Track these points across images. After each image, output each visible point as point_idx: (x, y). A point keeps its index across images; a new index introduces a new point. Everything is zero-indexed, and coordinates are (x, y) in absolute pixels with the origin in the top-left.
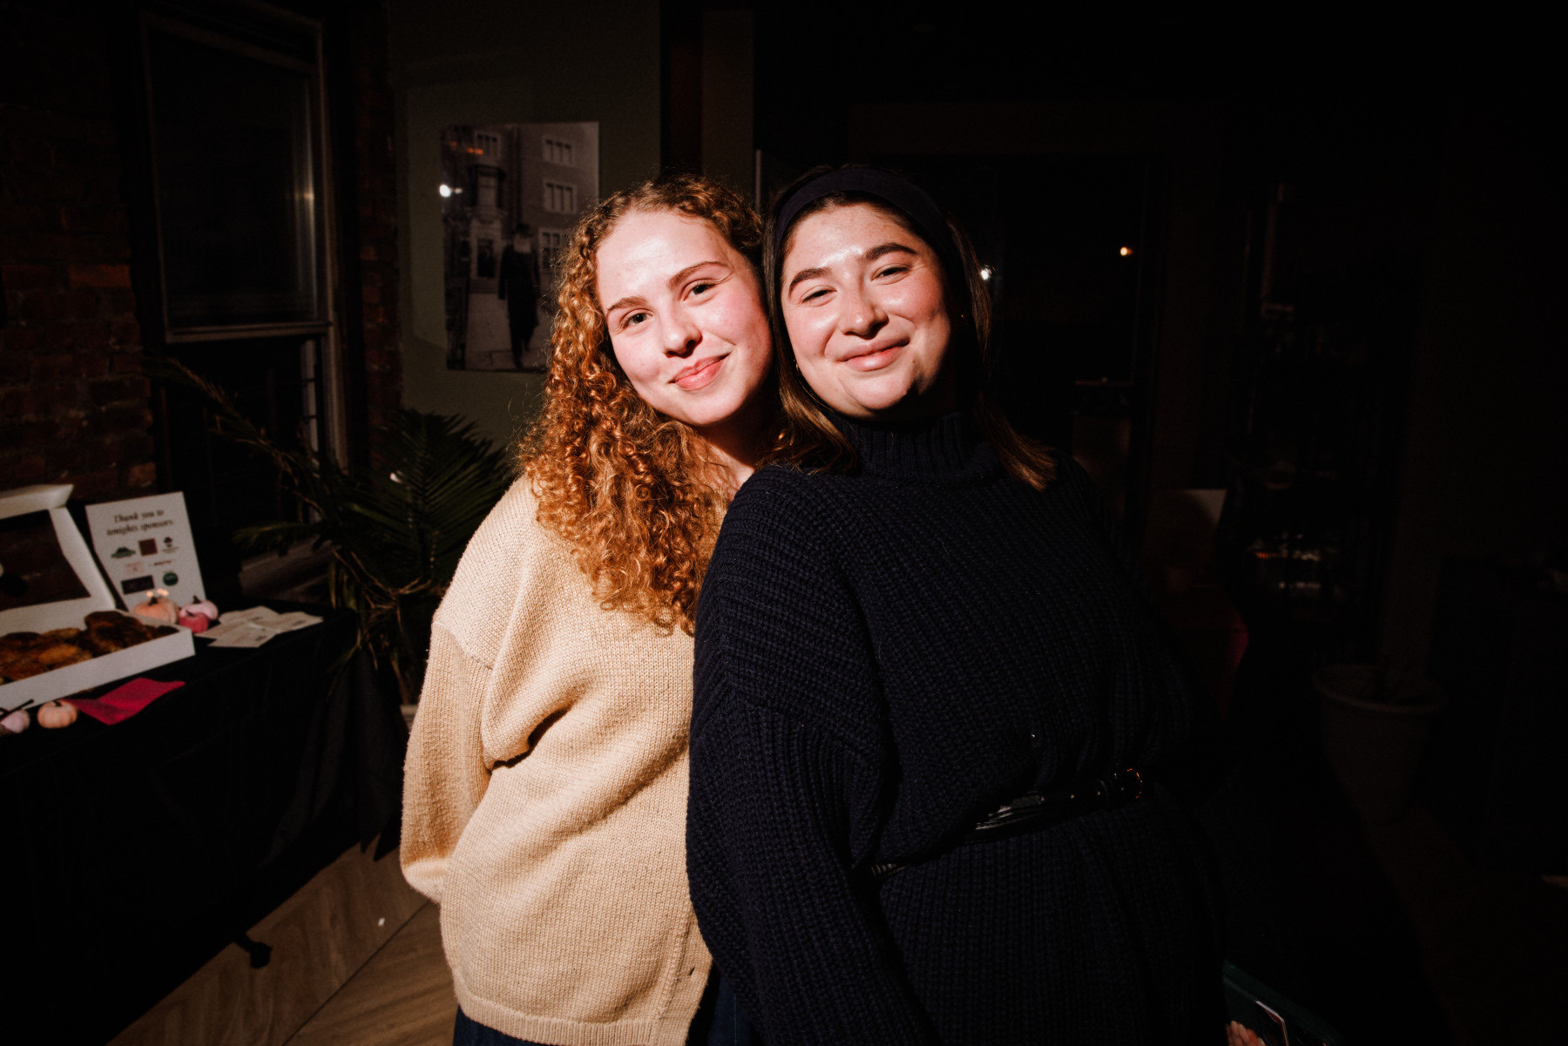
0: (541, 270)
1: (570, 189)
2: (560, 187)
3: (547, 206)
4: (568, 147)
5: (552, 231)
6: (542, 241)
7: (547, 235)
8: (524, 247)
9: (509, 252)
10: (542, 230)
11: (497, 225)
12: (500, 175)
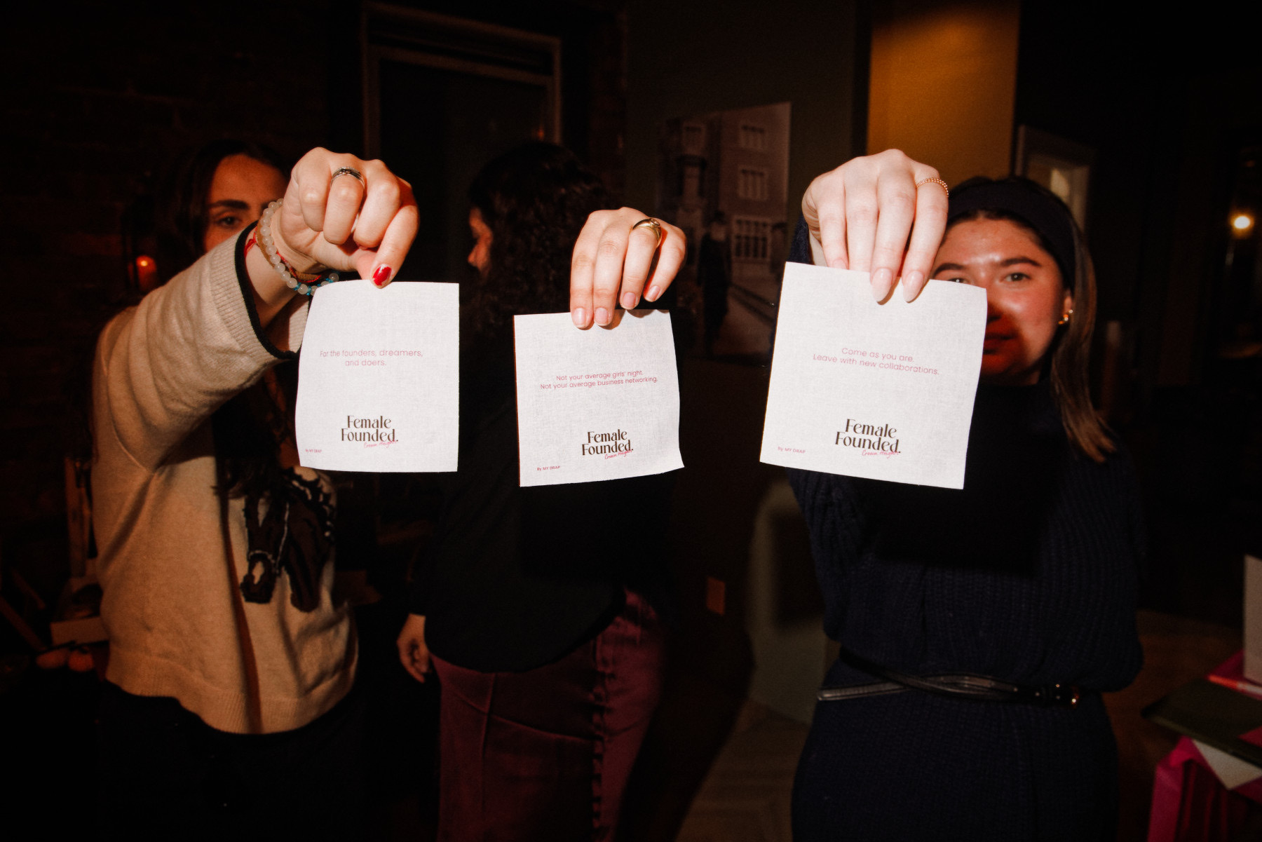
0: (734, 257)
1: (762, 175)
2: (753, 173)
3: (741, 193)
4: (762, 131)
5: (743, 217)
6: (735, 229)
7: (739, 222)
8: (719, 234)
9: (707, 239)
10: (736, 217)
11: (698, 214)
12: (703, 164)
